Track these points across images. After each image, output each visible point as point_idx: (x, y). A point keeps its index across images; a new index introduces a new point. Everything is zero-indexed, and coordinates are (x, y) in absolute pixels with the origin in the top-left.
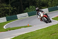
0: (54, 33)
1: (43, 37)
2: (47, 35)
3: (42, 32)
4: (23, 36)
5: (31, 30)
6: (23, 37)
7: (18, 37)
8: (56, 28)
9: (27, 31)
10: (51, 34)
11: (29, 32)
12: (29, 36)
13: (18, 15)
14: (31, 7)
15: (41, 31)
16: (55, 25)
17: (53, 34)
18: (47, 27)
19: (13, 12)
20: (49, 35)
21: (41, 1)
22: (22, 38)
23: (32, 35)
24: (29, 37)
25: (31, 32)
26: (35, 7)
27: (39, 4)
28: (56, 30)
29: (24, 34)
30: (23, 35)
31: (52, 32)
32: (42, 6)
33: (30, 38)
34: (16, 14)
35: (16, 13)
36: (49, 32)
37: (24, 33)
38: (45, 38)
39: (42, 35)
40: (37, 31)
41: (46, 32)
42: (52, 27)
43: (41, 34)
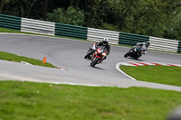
0: (109, 111)
1: (73, 111)
2: (88, 110)
3: (77, 94)
4: (17, 87)
5: (46, 79)
6: (16, 90)
8: (119, 99)
9: (34, 78)
10: (100, 111)
11: (38, 81)
12: (34, 92)
14: (71, 10)
15: (76, 90)
16: (121, 89)
17: (105, 110)
18: (96, 88)
19: (14, 5)
20: (94, 110)
21: (107, 4)
22: (11, 90)
23: (45, 94)
24: (33, 94)
25: (46, 85)
26: (83, 15)
27: (98, 11)
28: (118, 102)
29: (20, 82)
30: (16, 84)
31: (105, 105)
33: (36, 99)
34: (20, 15)
35: (20, 13)
36: (96, 102)
37: (23, 79)
38: (77, 115)
39: (73, 103)
40: (61, 88)
41: (87, 98)
42: (110, 91)
43: (71, 101)
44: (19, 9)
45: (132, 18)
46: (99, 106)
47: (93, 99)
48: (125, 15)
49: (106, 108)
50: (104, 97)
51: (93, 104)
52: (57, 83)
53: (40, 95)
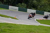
1: (23, 32)
2: (27, 31)
3: (24, 27)
6: (7, 26)
7: (3, 23)
8: (36, 29)
10: (30, 32)
11: (13, 23)
12: (12, 26)
13: (10, 6)
14: (23, 4)
15: (24, 26)
16: (36, 26)
17: (31, 32)
18: (29, 25)
19: (7, 2)
20: (29, 31)
21: (33, 2)
22: (6, 25)
23: (15, 27)
24: (12, 27)
25: (15, 24)
26: (26, 5)
27: (30, 4)
28: (35, 30)
29: (8, 23)
30: (7, 24)
31: (32, 30)
32: (32, 7)
33: (13, 28)
35: (9, 4)
36: (29, 29)
37: (9, 23)
40: (20, 25)
41: (27, 28)
42: (33, 26)
43: (22, 29)
44: (9, 3)
45: (40, 6)
46: (30, 31)
47: (28, 29)
48: (38, 6)
49: (32, 31)
50: (31, 28)
51: (28, 30)
52: (19, 24)
53: (14, 27)
